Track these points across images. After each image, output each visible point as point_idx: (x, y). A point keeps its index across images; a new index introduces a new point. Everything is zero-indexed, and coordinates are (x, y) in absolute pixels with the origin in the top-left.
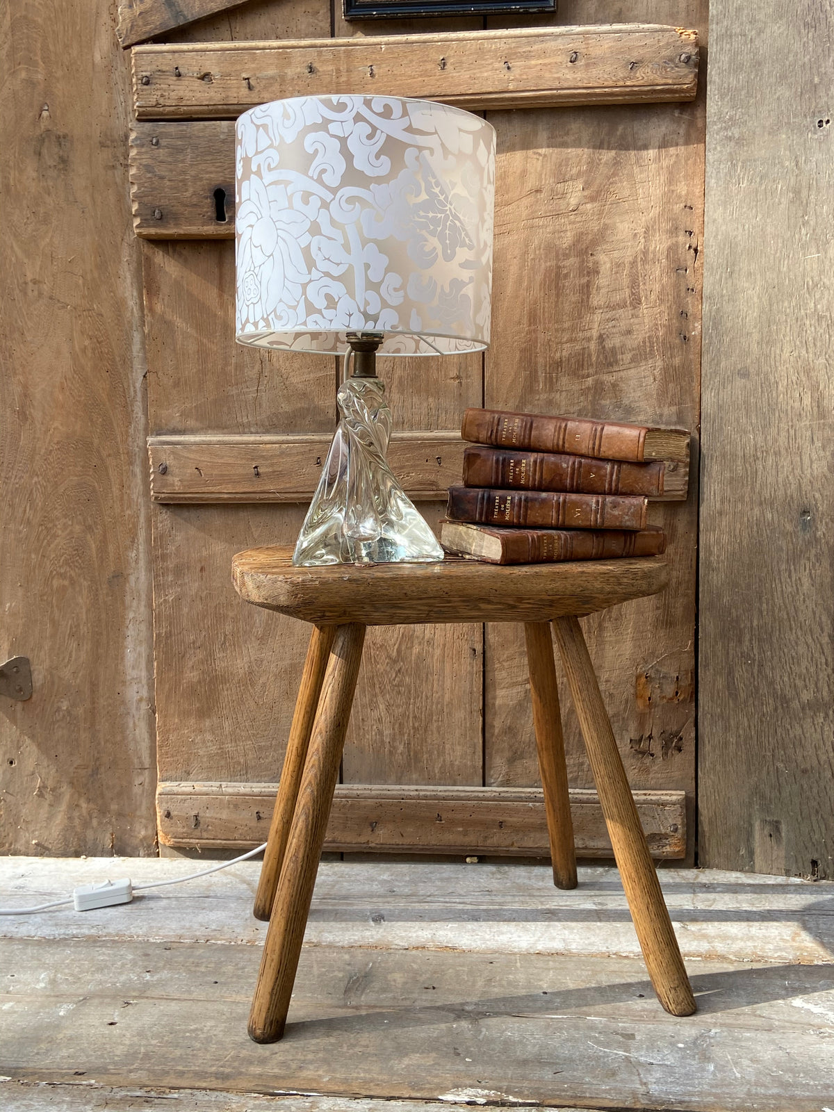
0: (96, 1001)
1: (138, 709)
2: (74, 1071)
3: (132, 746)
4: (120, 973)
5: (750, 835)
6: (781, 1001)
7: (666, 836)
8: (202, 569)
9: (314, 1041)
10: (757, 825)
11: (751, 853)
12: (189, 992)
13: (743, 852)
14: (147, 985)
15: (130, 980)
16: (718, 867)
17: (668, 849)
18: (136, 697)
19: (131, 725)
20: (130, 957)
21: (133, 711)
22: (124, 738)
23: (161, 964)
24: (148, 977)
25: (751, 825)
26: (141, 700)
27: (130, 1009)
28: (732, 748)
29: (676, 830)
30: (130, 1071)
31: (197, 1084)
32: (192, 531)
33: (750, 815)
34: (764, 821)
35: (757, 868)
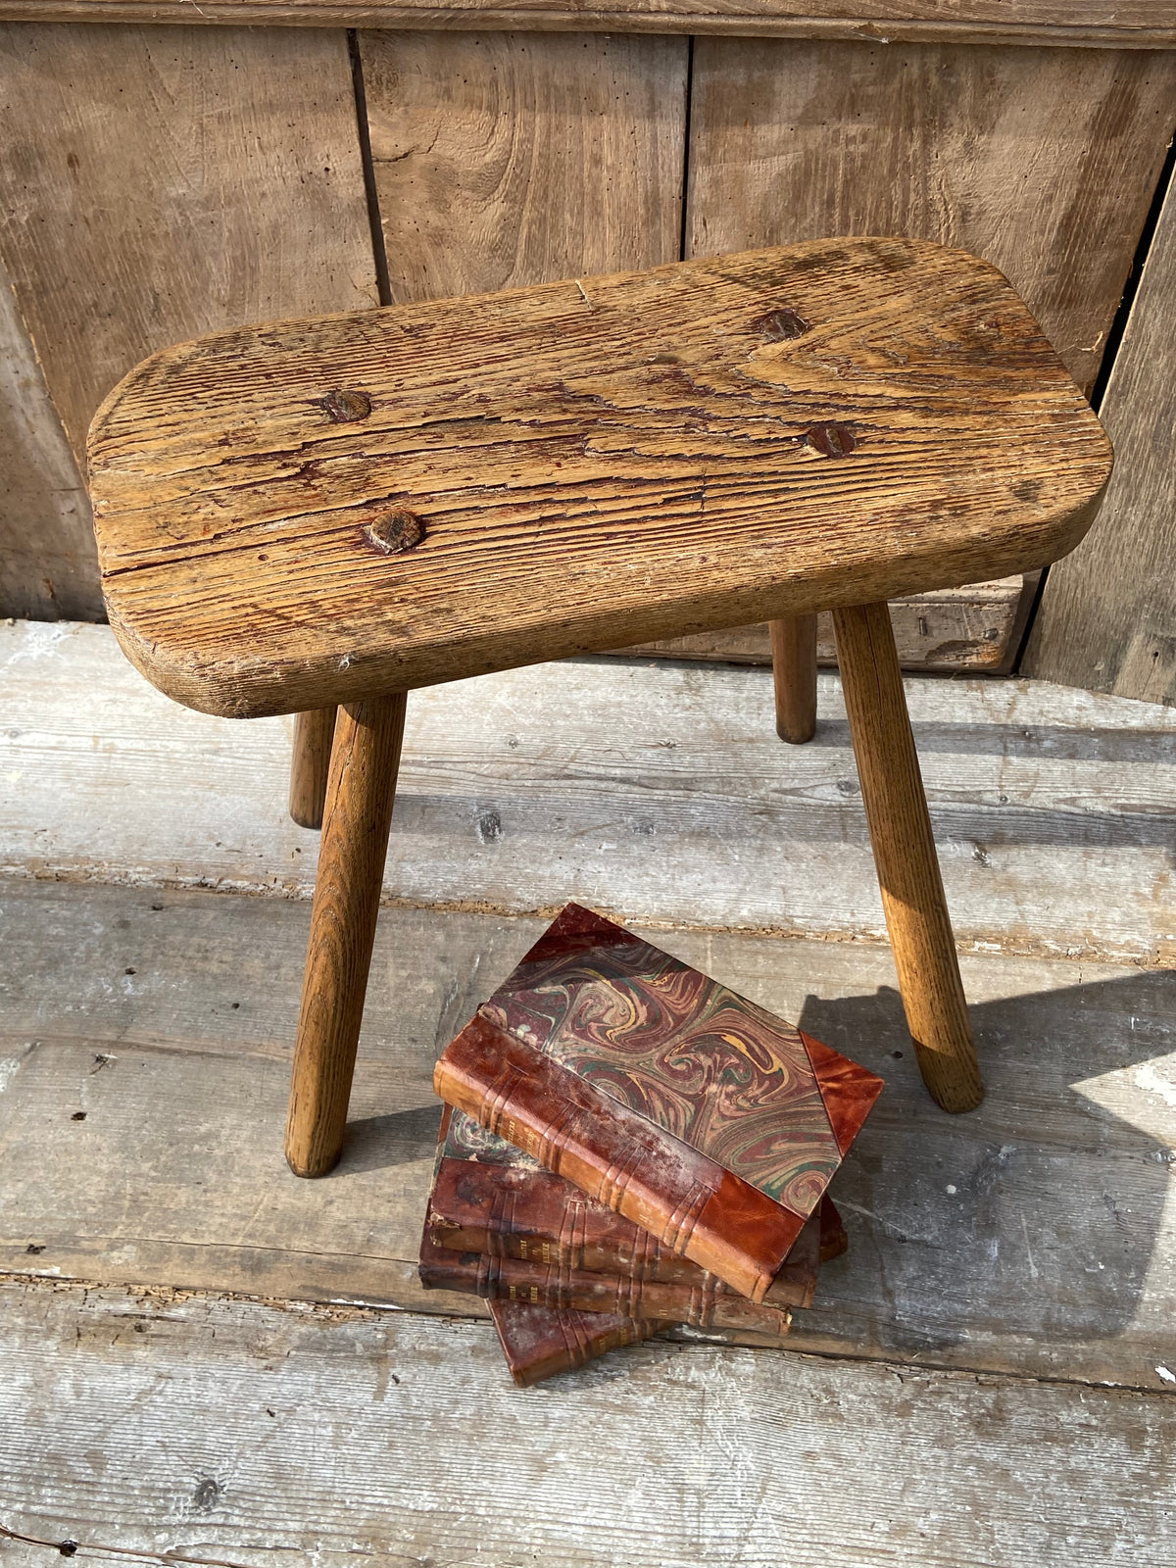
0: (50, 1053)
1: (27, 399)
2: (25, 1243)
3: (35, 456)
4: (85, 975)
5: (1121, 649)
6: (1117, 1073)
7: (974, 644)
8: (72, 161)
9: (390, 1171)
10: (1137, 640)
11: (1114, 671)
12: (194, 1030)
13: (1100, 667)
14: (128, 1009)
15: (101, 993)
16: (1051, 679)
17: (974, 659)
18: (16, 381)
19: (22, 424)
20: (99, 929)
21: (19, 402)
22: (18, 446)
23: (147, 953)
24: (129, 986)
25: (1126, 638)
26: (26, 385)
27: (107, 1080)
28: (1130, 531)
29: (993, 637)
30: (112, 1247)
31: (214, 1282)
32: (27, 76)
33: (1130, 627)
34: (1151, 637)
35: (1119, 687)
